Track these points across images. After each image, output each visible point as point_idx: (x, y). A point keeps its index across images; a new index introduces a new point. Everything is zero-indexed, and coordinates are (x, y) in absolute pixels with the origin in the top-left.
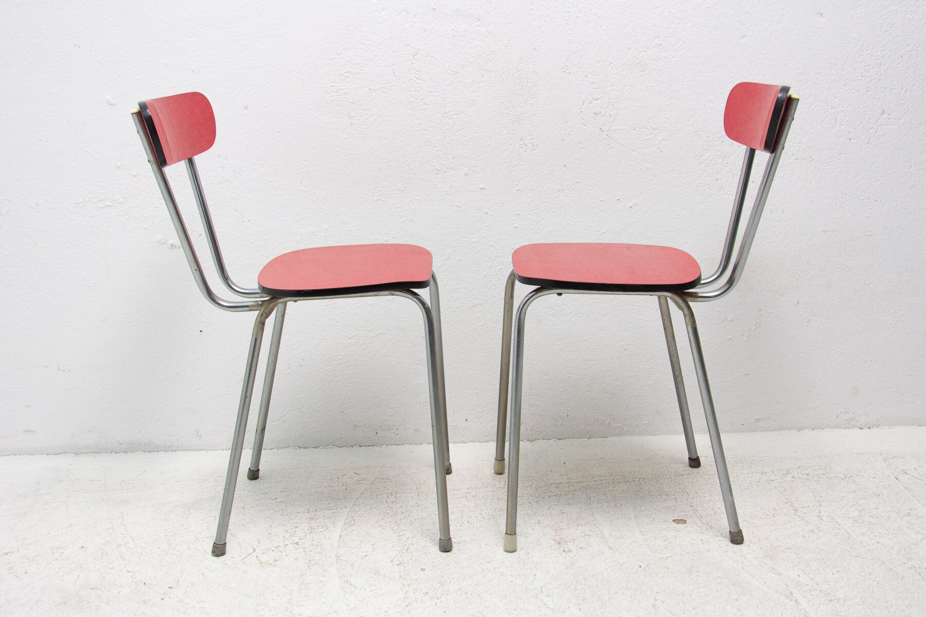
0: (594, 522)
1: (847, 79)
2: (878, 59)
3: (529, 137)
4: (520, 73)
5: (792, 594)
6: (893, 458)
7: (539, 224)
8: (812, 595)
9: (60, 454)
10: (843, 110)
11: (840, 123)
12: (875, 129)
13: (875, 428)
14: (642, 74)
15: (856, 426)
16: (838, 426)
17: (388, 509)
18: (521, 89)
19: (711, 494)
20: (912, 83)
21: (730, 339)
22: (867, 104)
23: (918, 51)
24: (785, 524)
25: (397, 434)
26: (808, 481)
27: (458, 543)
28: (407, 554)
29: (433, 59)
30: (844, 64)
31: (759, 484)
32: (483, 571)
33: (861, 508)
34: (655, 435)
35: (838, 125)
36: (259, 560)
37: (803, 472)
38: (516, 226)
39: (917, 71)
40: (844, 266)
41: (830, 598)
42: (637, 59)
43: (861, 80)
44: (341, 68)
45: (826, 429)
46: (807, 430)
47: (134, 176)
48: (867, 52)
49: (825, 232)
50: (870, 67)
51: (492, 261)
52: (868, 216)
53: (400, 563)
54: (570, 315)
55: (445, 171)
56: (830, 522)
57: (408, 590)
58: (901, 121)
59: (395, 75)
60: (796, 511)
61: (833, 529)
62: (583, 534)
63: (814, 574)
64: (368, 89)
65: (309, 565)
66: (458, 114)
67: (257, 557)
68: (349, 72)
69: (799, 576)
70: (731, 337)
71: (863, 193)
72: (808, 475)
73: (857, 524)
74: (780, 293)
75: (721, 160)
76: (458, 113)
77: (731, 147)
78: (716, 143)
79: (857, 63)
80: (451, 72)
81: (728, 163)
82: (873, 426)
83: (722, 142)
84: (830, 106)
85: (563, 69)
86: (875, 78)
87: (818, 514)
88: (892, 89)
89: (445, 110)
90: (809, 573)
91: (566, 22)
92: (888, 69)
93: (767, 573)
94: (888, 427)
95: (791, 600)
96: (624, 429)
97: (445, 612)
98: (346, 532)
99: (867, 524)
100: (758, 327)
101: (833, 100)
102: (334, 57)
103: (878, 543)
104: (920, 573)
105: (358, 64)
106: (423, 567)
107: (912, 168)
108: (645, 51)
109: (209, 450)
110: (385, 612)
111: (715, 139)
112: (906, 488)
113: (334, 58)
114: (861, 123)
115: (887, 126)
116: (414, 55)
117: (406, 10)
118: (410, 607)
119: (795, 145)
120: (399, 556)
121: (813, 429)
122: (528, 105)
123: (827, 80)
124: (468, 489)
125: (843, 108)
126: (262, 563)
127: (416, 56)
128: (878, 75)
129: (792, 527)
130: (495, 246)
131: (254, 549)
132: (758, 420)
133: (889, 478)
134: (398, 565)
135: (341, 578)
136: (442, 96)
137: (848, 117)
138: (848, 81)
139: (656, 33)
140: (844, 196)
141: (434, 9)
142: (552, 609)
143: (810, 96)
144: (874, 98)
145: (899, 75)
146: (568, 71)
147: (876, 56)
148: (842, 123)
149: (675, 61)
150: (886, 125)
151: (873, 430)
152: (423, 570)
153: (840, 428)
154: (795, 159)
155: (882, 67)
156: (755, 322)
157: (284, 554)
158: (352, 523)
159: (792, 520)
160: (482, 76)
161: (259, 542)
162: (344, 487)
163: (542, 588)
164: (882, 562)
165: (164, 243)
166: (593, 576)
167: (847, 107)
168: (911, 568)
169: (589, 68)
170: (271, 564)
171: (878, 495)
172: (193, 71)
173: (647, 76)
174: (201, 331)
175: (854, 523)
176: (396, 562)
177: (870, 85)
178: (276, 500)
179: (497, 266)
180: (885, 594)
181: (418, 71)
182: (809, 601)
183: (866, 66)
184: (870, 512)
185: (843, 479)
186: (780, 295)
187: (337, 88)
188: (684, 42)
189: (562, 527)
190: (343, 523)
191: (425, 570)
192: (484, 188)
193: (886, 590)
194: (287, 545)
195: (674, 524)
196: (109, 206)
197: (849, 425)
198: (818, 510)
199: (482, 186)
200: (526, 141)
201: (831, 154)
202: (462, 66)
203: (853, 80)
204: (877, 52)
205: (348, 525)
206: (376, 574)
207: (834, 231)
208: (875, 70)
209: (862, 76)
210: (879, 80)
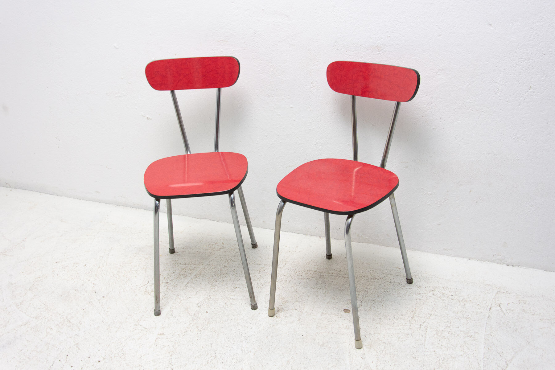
0: (305, 301)
1: (507, 66)
2: (527, 56)
3: (315, 82)
4: (310, 47)
6: (504, 293)
9: (110, 204)
10: (503, 84)
11: (501, 92)
12: (524, 98)
13: (517, 267)
14: (379, 53)
15: (505, 263)
16: (493, 261)
17: (219, 270)
18: (311, 56)
20: (551, 72)
21: (429, 204)
22: (519, 82)
24: (398, 326)
26: (439, 298)
28: (207, 301)
29: (264, 36)
30: (505, 56)
33: (449, 325)
35: (500, 93)
36: (146, 290)
37: (442, 291)
38: (310, 128)
40: (500, 175)
42: (376, 44)
43: (516, 67)
44: (219, 38)
45: (486, 262)
46: (474, 260)
47: (129, 83)
48: (521, 50)
49: (489, 154)
50: (522, 60)
52: (517, 148)
53: (201, 306)
55: (272, 96)
56: (423, 330)
57: (192, 323)
58: (542, 94)
60: (412, 318)
61: (419, 336)
62: (294, 308)
63: (381, 363)
64: (232, 50)
65: (163, 297)
66: (278, 67)
68: (223, 40)
69: (373, 362)
70: (430, 203)
74: (459, 184)
75: (425, 106)
78: (422, 96)
79: (513, 56)
80: (273, 44)
81: (429, 108)
82: (515, 266)
83: (426, 95)
84: (494, 81)
85: (333, 47)
86: (525, 67)
87: (421, 324)
88: (537, 74)
89: (271, 64)
92: (534, 62)
93: (359, 356)
94: (524, 268)
98: (192, 281)
100: (446, 201)
101: (497, 77)
103: (435, 351)
105: (227, 36)
107: (549, 123)
108: (380, 40)
110: (174, 333)
111: (422, 94)
112: (488, 317)
113: (215, 33)
114: (515, 93)
115: (532, 97)
116: (254, 34)
117: (249, 10)
119: (472, 102)
120: (203, 301)
121: (478, 260)
122: (315, 65)
123: (493, 65)
126: (146, 291)
127: (255, 35)
128: (527, 65)
129: (400, 329)
131: (148, 282)
132: (445, 249)
133: (487, 307)
134: (199, 307)
135: (171, 309)
136: (269, 57)
137: (506, 89)
139: (386, 30)
140: (502, 135)
141: (263, 10)
142: (243, 351)
143: (482, 74)
144: (524, 79)
145: (542, 66)
146: (336, 48)
147: (527, 53)
148: (502, 92)
149: (398, 47)
150: (532, 96)
151: (516, 268)
153: (495, 262)
154: (472, 110)
155: (531, 60)
156: (444, 198)
158: (198, 276)
159: (404, 324)
160: (290, 48)
162: (211, 251)
163: (249, 337)
165: (145, 116)
166: (277, 335)
167: (506, 82)
171: (468, 318)
173: (382, 54)
175: (435, 335)
176: (199, 305)
177: (522, 70)
181: (256, 42)
183: (519, 59)
184: (451, 329)
185: (460, 302)
186: (460, 185)
187: (217, 48)
188: (403, 36)
189: (288, 301)
190: (194, 275)
191: (208, 312)
194: (163, 283)
195: (343, 313)
196: (120, 96)
197: (500, 262)
198: (423, 321)
199: (291, 106)
200: (314, 84)
201: (495, 110)
202: (279, 41)
203: (510, 67)
204: (528, 51)
205: (196, 276)
206: (186, 310)
207: (494, 154)
208: (526, 61)
209: (517, 65)
210: (528, 68)
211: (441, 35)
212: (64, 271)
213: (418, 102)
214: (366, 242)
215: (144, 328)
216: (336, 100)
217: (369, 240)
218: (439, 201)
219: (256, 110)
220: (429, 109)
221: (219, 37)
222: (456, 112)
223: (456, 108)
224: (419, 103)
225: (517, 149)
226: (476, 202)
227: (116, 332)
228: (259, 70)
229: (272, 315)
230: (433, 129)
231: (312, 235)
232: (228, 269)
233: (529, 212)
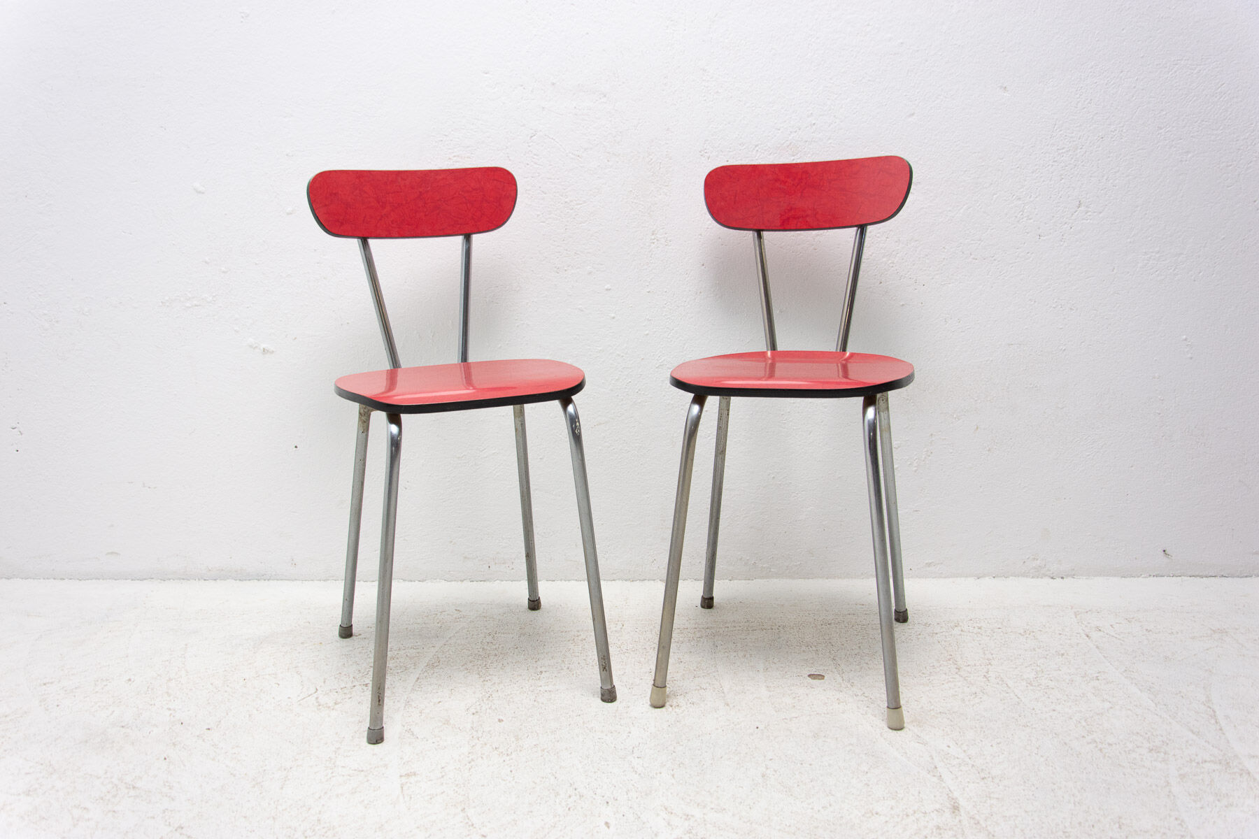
0: (714, 674)
1: (1036, 165)
2: (1074, 141)
3: (661, 231)
4: (651, 157)
5: (936, 768)
6: (1087, 612)
7: (673, 331)
8: (961, 771)
10: (1031, 202)
11: (1028, 216)
12: (1070, 225)
13: (1070, 578)
15: (1047, 576)
16: (1025, 575)
18: (653, 175)
19: (860, 647)
20: (1115, 170)
22: (1059, 195)
23: (1122, 131)
24: (943, 684)
25: (513, 569)
26: (980, 635)
27: (550, 691)
28: (487, 702)
29: (552, 141)
30: (1033, 147)
31: (919, 637)
32: (570, 725)
33: (1038, 669)
34: (808, 579)
35: (1025, 219)
36: (318, 702)
37: (975, 625)
38: (647, 332)
39: (1120, 154)
41: (982, 775)
43: (1052, 165)
44: (450, 151)
45: (1011, 578)
46: (987, 578)
48: (1061, 132)
49: (1009, 345)
50: (1064, 151)
51: (620, 373)
52: (1061, 327)
53: (477, 712)
54: (709, 436)
55: (565, 269)
56: (998, 683)
57: (476, 744)
58: (1101, 215)
59: (510, 160)
60: (959, 669)
61: (1000, 693)
62: (698, 688)
63: (967, 745)
66: (580, 204)
67: (317, 698)
68: (458, 156)
69: (949, 747)
71: (1055, 300)
72: (980, 628)
73: (1031, 688)
74: (955, 416)
75: (885, 259)
76: (581, 202)
77: (897, 244)
78: (879, 239)
79: (1048, 145)
80: (573, 156)
81: (893, 263)
82: (1068, 576)
83: (887, 238)
84: (1014, 197)
85: (700, 152)
86: (1070, 164)
87: (985, 674)
88: (1091, 177)
89: (566, 200)
90: (962, 744)
91: (705, 98)
92: (1085, 153)
93: (910, 742)
94: (1085, 578)
95: (934, 776)
96: (772, 570)
97: (511, 771)
98: (425, 674)
99: (1043, 688)
100: (929, 456)
101: (1019, 189)
102: (442, 139)
103: (1054, 710)
104: (1101, 750)
105: (468, 147)
106: (501, 718)
107: (1115, 271)
108: (796, 132)
109: (306, 580)
110: (443, 768)
111: (878, 235)
112: (1097, 647)
113: (442, 141)
114: (1053, 217)
115: (1084, 221)
116: (531, 137)
117: (522, 86)
118: (473, 763)
119: (975, 242)
120: (478, 703)
121: (994, 577)
122: (661, 195)
123: (1013, 165)
124: (578, 631)
125: (1032, 199)
126: (320, 706)
127: (533, 138)
128: (1073, 160)
129: (950, 688)
130: (623, 356)
131: (317, 690)
132: (929, 565)
133: (1078, 635)
134: (473, 714)
135: (404, 726)
136: (563, 183)
137: (1037, 210)
138: (1037, 167)
139: (808, 110)
140: (1033, 302)
141: (553, 84)
142: (640, 774)
143: (991, 184)
144: (1068, 188)
145: (1099, 160)
146: (707, 155)
147: (1071, 137)
148: (1030, 217)
149: (831, 143)
150: (1083, 219)
151: (1068, 581)
152: (500, 721)
153: (1027, 576)
154: (974, 259)
155: (1079, 151)
156: (925, 449)
157: (349, 696)
158: (435, 665)
159: (951, 680)
161: (324, 682)
162: (439, 625)
163: (634, 748)
164: (1056, 734)
165: (256, 347)
166: (699, 736)
168: (1091, 743)
169: (730, 151)
170: (329, 707)
171: (1063, 655)
172: (287, 155)
174: (296, 447)
175: (1027, 686)
176: (473, 711)
177: (1064, 171)
178: (360, 637)
179: (625, 379)
180: (1053, 773)
181: (535, 155)
182: (957, 778)
183: (1059, 149)
184: (1049, 675)
185: (1023, 635)
186: (955, 418)
188: (841, 122)
189: (675, 678)
190: (426, 665)
191: (502, 720)
192: (610, 289)
193: (1055, 768)
194: (355, 686)
195: (810, 680)
196: (196, 306)
197: (1038, 573)
198: (985, 670)
199: (608, 286)
200: (658, 235)
201: (1017, 254)
202: (585, 149)
203: (1043, 166)
204: (1073, 133)
205: (431, 666)
206: (444, 724)
207: (1020, 345)
208: (1070, 153)
209: (1054, 162)
210: (1075, 165)
211: (913, 114)
212: (75, 696)
213: (870, 253)
214: (762, 578)
215: (355, 770)
216: (703, 265)
217: (770, 571)
218: (915, 457)
219: (527, 303)
220: (891, 265)
221: (450, 149)
222: (944, 265)
223: (944, 259)
224: (874, 255)
225: (1061, 329)
226: (989, 450)
227: (282, 788)
228: (538, 215)
229: (658, 705)
230: (903, 305)
231: (645, 580)
232: (500, 647)
233: (1089, 455)
